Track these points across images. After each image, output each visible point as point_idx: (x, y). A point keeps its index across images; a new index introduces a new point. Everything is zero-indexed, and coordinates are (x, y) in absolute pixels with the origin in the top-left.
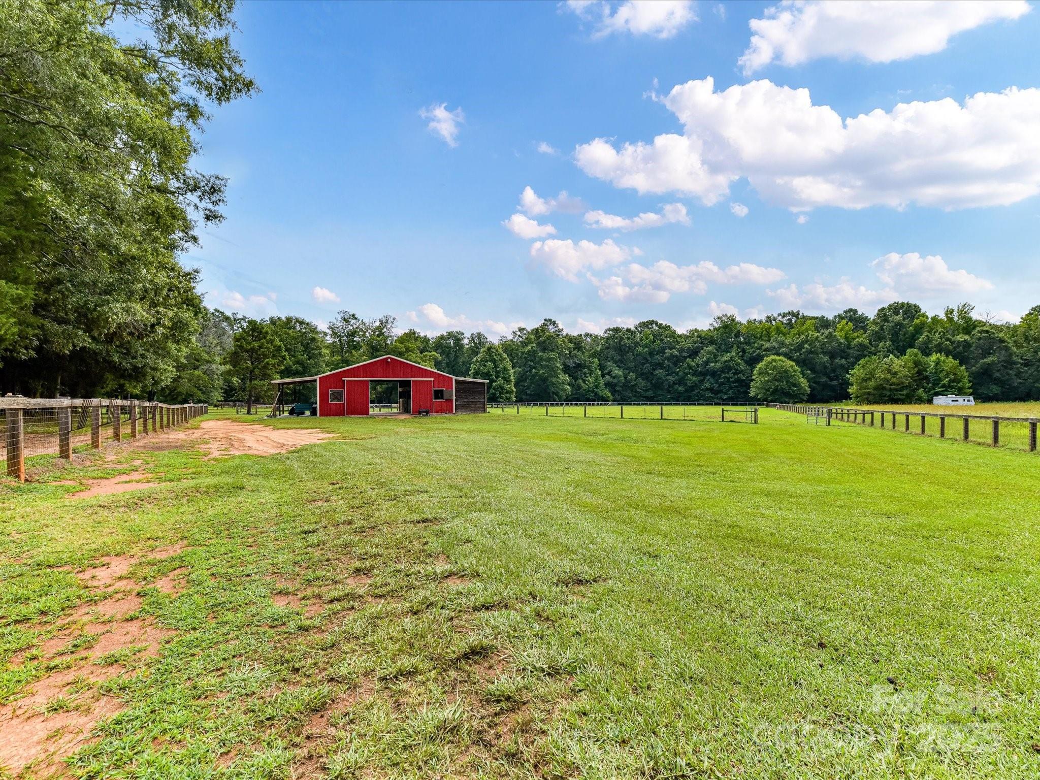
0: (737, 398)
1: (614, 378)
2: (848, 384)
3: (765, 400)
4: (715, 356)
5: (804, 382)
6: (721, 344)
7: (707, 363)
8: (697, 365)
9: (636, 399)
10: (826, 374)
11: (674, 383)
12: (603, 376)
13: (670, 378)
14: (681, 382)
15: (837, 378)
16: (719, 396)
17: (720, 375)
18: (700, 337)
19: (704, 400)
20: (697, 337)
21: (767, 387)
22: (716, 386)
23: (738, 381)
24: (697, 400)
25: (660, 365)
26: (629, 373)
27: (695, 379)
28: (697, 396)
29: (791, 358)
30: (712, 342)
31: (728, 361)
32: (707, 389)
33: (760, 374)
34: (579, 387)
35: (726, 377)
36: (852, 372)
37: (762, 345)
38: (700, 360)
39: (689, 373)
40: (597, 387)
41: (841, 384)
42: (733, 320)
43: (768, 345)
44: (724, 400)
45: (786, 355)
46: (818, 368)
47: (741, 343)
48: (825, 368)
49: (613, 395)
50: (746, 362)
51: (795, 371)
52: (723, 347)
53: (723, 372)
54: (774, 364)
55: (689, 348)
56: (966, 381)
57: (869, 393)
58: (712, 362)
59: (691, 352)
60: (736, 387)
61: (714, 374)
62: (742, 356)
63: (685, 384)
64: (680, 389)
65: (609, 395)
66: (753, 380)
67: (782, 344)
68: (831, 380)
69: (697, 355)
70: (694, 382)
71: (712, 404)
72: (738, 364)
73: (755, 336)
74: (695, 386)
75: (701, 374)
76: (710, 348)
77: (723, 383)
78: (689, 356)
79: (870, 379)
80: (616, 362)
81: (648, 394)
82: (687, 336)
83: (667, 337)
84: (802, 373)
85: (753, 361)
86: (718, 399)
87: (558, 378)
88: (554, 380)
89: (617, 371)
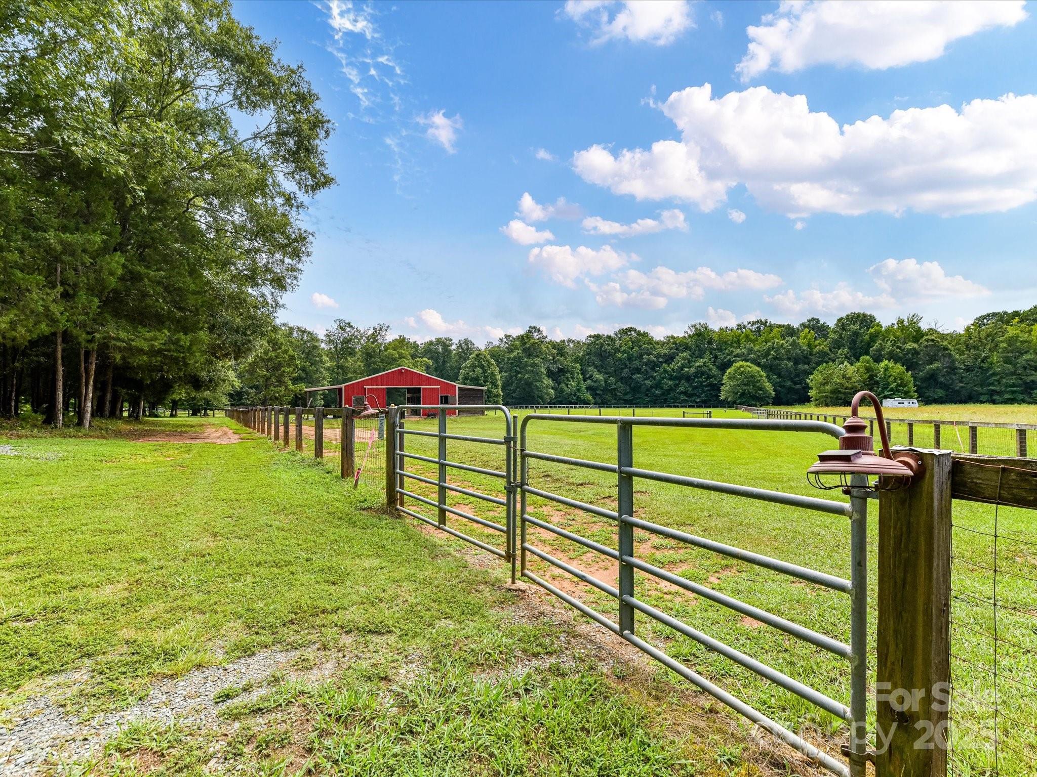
0: (710, 400)
1: (595, 382)
2: (807, 388)
3: (735, 403)
4: (689, 363)
5: (768, 386)
6: (695, 351)
7: (681, 368)
8: (673, 370)
9: (615, 402)
10: (788, 379)
11: (652, 387)
12: (585, 380)
14: (657, 386)
15: (800, 383)
16: (693, 399)
17: (694, 379)
18: (676, 344)
19: (680, 403)
20: (673, 344)
21: (736, 391)
22: (690, 389)
23: (710, 385)
24: (673, 403)
25: (638, 370)
26: (610, 377)
27: (670, 383)
28: (673, 399)
29: (758, 365)
30: (687, 348)
31: (701, 367)
32: (682, 393)
33: (729, 378)
34: (562, 391)
35: (698, 381)
36: (812, 377)
37: (732, 352)
38: (675, 365)
39: (665, 378)
40: (579, 390)
42: (706, 328)
43: (737, 351)
44: (697, 403)
45: (754, 362)
47: (714, 349)
48: (789, 372)
49: (593, 398)
50: (718, 368)
51: (761, 376)
52: (697, 353)
53: (696, 376)
54: (742, 369)
56: (911, 385)
58: (686, 368)
59: (667, 358)
60: (708, 390)
61: (688, 378)
62: (715, 362)
63: (662, 388)
64: (657, 392)
65: (590, 398)
66: (723, 384)
69: (673, 361)
70: (670, 386)
72: (710, 370)
73: (726, 343)
74: (671, 390)
75: (676, 378)
76: (685, 354)
77: (696, 387)
78: (665, 362)
79: (827, 383)
80: (596, 367)
81: (627, 397)
82: (664, 343)
83: (644, 344)
84: (768, 377)
85: (724, 367)
86: (692, 401)
87: (542, 382)
88: (538, 384)
89: (599, 376)
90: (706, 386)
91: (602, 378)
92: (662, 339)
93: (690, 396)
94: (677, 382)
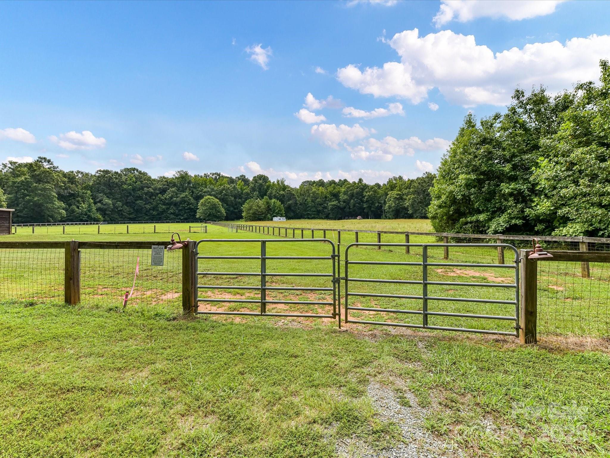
0: (189, 218)
1: (104, 205)
2: (241, 211)
3: (204, 219)
4: (176, 194)
5: (223, 210)
6: (180, 187)
7: (171, 198)
8: (166, 199)
9: (122, 219)
10: (233, 207)
11: (150, 209)
12: (95, 203)
13: (148, 206)
14: (154, 209)
15: (237, 209)
16: (179, 217)
17: (179, 205)
18: (167, 182)
19: (170, 220)
20: (165, 182)
21: (206, 213)
22: (177, 211)
23: (190, 209)
24: (165, 220)
25: (140, 198)
26: (117, 202)
27: (164, 207)
28: (165, 217)
29: (216, 197)
30: (174, 185)
31: (184, 197)
32: (172, 213)
33: (202, 205)
34: (73, 211)
35: (183, 206)
36: (243, 206)
37: (202, 190)
38: (167, 195)
39: (160, 204)
40: (89, 211)
41: (239, 211)
42: (187, 174)
43: (205, 190)
44: (181, 220)
45: (214, 196)
46: (229, 203)
47: (191, 187)
48: (232, 203)
49: (104, 217)
50: (194, 198)
51: (219, 204)
52: (181, 189)
53: (181, 203)
54: (209, 200)
55: (160, 188)
56: (283, 211)
57: (250, 216)
58: (175, 197)
59: (161, 191)
60: (188, 212)
61: (175, 204)
62: (192, 195)
63: (158, 210)
64: (154, 213)
65: (100, 217)
66: (198, 208)
67: (213, 189)
68: (235, 209)
69: (165, 193)
70: (164, 209)
71: (174, 222)
72: (190, 199)
73: (198, 184)
74: (164, 211)
75: (168, 204)
76: (173, 189)
77: (181, 210)
78: (160, 193)
79: (250, 209)
80: (106, 194)
81: (131, 216)
82: (159, 181)
83: (145, 180)
84: (222, 205)
85: (198, 198)
86: (178, 219)
87: (54, 204)
88: (49, 206)
89: (107, 201)
90: (187, 209)
91: (110, 202)
92: (157, 178)
93: (177, 215)
94: (168, 207)
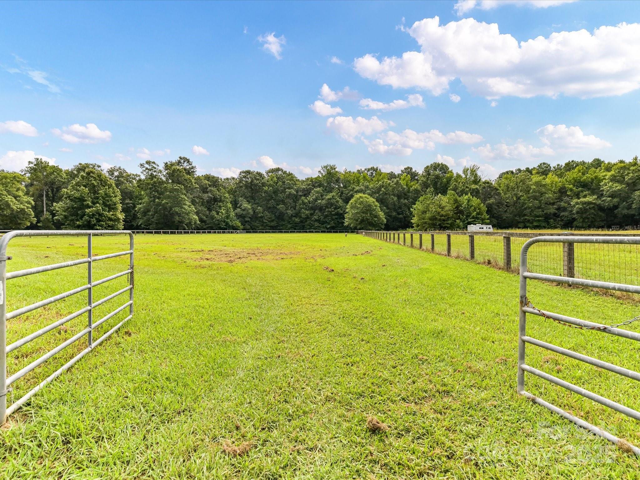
0: (337, 227)
1: (244, 210)
3: (355, 228)
4: (322, 196)
5: (382, 215)
6: (326, 187)
7: (316, 200)
8: (309, 201)
9: (262, 228)
10: (395, 210)
11: (293, 216)
12: (234, 208)
13: (290, 212)
14: (296, 215)
15: (402, 214)
16: (324, 225)
17: (325, 210)
18: (312, 181)
19: (314, 229)
20: (310, 181)
21: (357, 218)
22: (322, 217)
23: (338, 214)
24: (309, 229)
25: (282, 202)
26: (257, 206)
27: (307, 212)
28: (310, 226)
29: (372, 196)
30: (321, 185)
31: (330, 199)
32: (316, 220)
33: (351, 208)
35: (328, 211)
36: (414, 207)
37: (354, 188)
38: (311, 198)
39: (303, 208)
40: (228, 218)
41: (405, 217)
42: (335, 169)
43: (358, 188)
44: (327, 229)
45: (369, 194)
46: (390, 205)
47: (340, 186)
48: (395, 205)
50: (343, 200)
51: (376, 206)
53: (327, 207)
54: (361, 200)
55: (304, 189)
57: (425, 223)
58: (319, 200)
59: (305, 192)
60: (336, 219)
61: (321, 209)
62: (341, 196)
63: (301, 217)
64: (297, 220)
65: (239, 224)
66: (346, 213)
67: (367, 187)
68: (399, 214)
69: (309, 194)
70: (307, 215)
71: (319, 232)
72: (337, 202)
73: (349, 182)
74: (307, 218)
75: (312, 208)
76: (318, 189)
77: (327, 216)
78: (303, 195)
79: (426, 212)
80: (245, 198)
81: (272, 224)
82: (303, 181)
83: (287, 180)
84: (381, 207)
85: (347, 199)
86: (323, 228)
87: (182, 208)
89: (247, 205)
93: (322, 223)
